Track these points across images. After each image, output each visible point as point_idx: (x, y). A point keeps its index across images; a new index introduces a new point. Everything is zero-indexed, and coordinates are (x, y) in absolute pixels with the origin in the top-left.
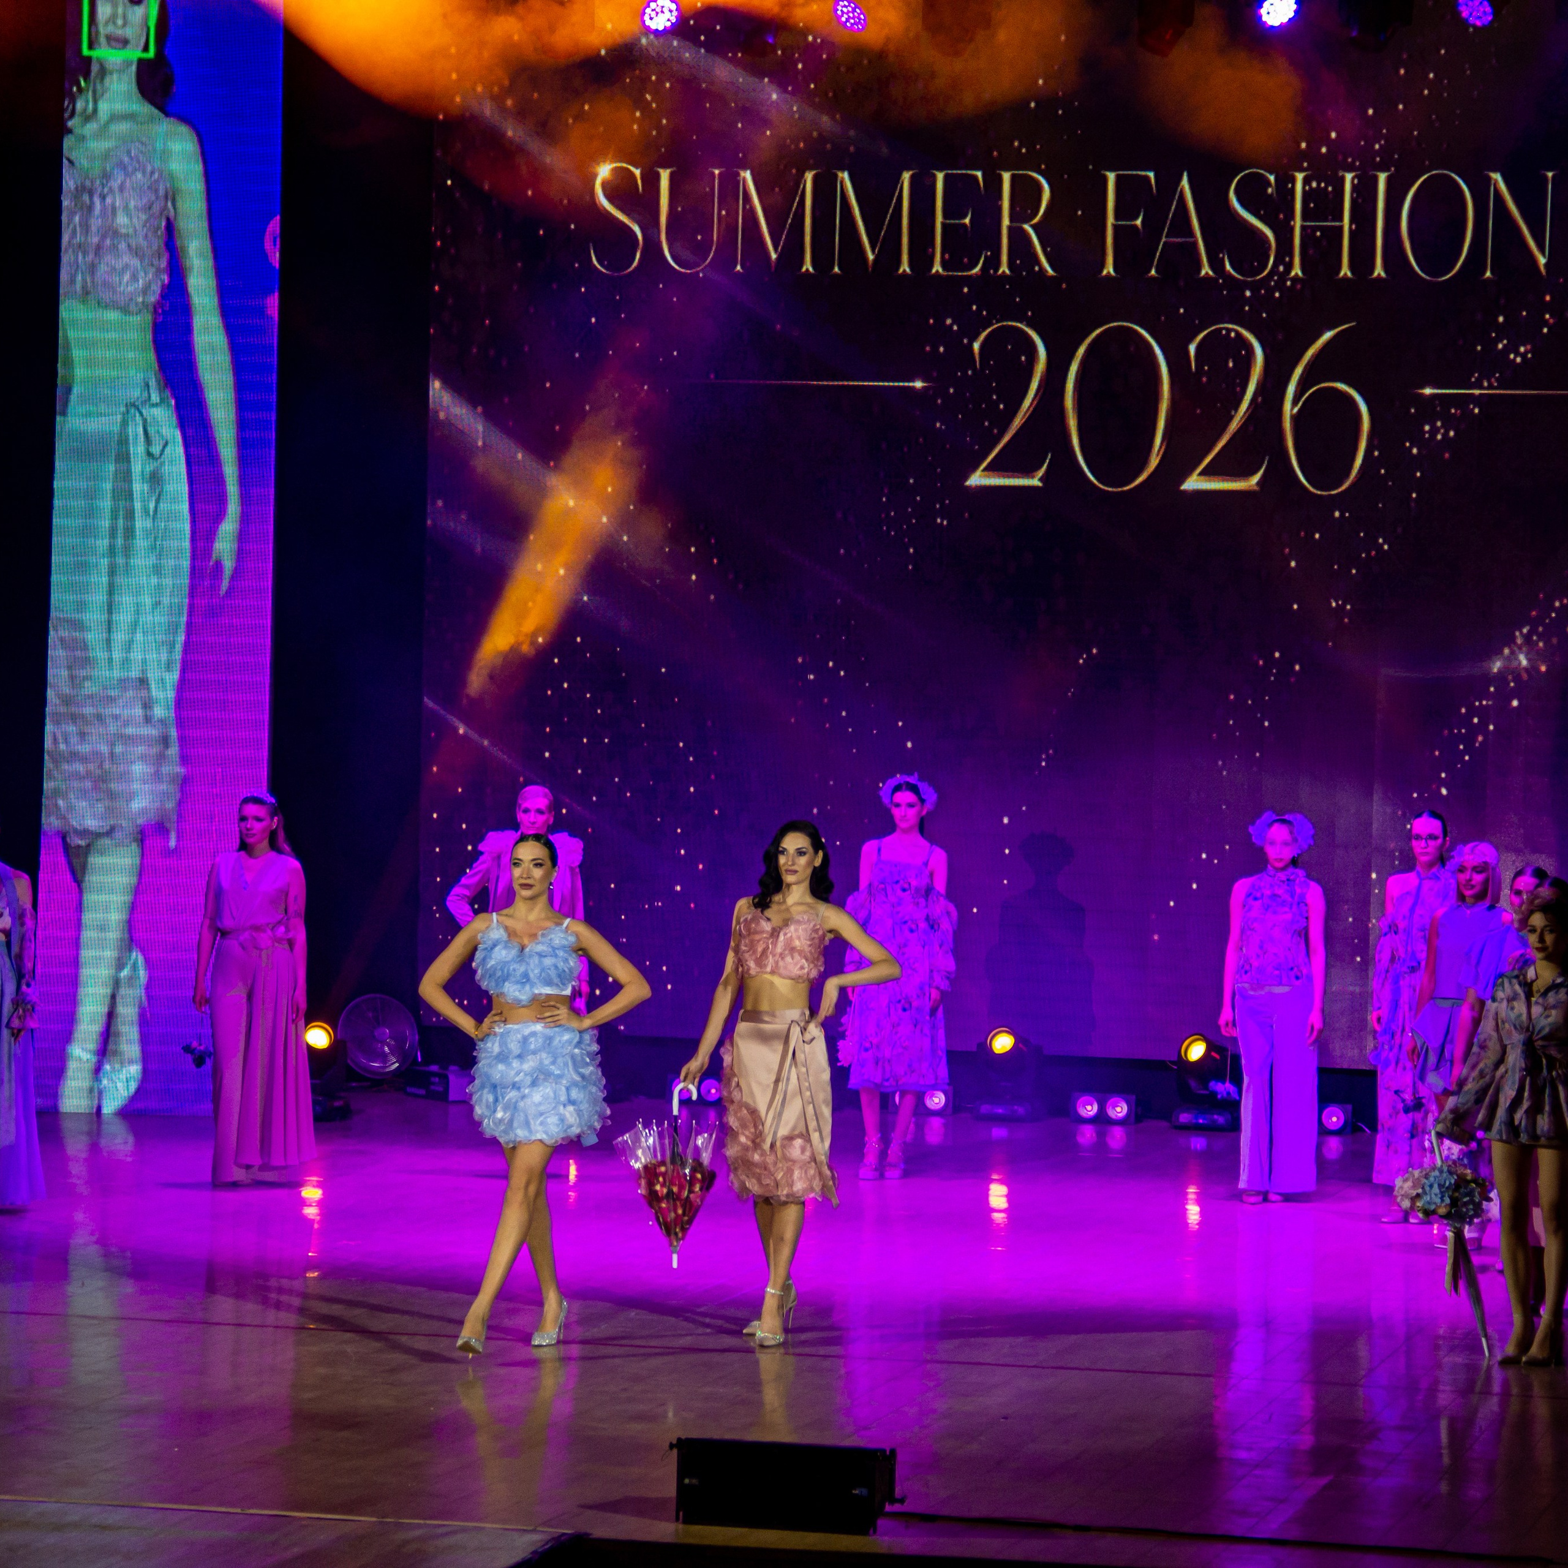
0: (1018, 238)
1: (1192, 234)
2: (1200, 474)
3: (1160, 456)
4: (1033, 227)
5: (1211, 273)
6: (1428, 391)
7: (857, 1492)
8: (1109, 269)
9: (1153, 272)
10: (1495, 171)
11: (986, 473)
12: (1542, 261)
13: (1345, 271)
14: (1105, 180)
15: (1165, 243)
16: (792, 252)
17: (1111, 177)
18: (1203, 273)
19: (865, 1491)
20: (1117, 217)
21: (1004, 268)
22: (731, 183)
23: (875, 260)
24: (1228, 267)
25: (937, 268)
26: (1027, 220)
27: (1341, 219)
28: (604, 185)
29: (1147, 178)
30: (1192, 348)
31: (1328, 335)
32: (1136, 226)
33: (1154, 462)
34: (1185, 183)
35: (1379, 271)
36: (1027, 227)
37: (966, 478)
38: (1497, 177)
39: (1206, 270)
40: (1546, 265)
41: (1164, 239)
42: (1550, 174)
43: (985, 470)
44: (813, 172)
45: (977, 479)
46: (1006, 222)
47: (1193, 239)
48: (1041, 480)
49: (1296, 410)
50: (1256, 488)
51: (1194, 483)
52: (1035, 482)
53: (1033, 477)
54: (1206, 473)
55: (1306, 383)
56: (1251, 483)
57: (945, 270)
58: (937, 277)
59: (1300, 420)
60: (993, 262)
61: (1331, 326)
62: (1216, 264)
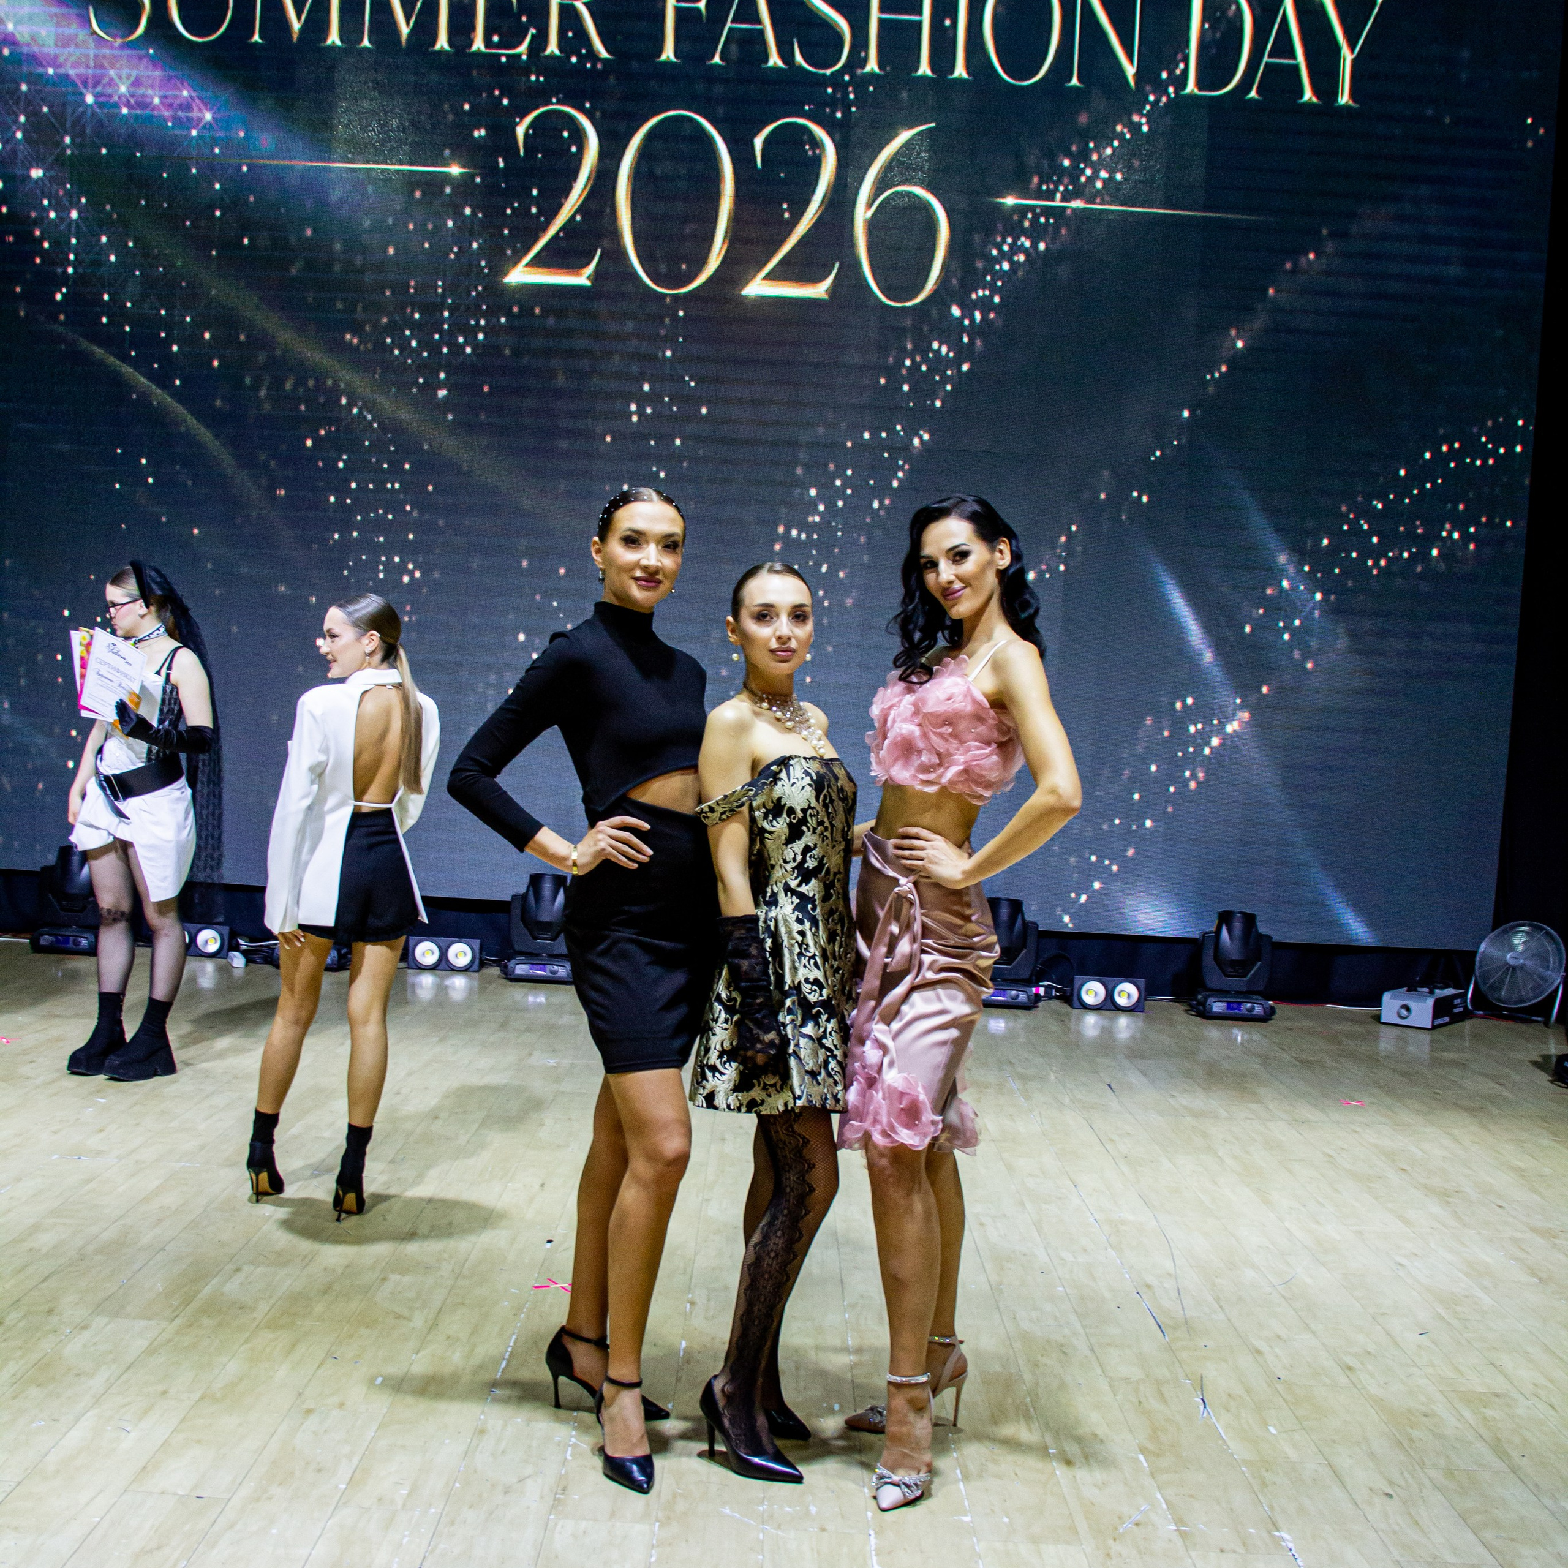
0: (569, 15)
1: (758, 21)
2: (765, 278)
3: (721, 258)
5: (780, 64)
6: (1010, 201)
8: (668, 53)
9: (717, 59)
11: (528, 269)
12: (1130, 70)
13: (924, 69)
15: (730, 29)
16: (317, 22)
18: (771, 63)
21: (553, 48)
23: (410, 35)
24: (798, 58)
25: (479, 44)
27: (920, 13)
30: (758, 142)
31: (904, 136)
32: (698, 10)
33: (713, 264)
35: (960, 71)
36: (580, 6)
37: (505, 274)
39: (775, 60)
40: (1137, 75)
41: (729, 25)
43: (527, 265)
45: (520, 275)
47: (759, 27)
48: (589, 278)
49: (870, 214)
50: (826, 297)
51: (758, 288)
52: (582, 279)
53: (579, 275)
54: (772, 276)
55: (881, 185)
56: (819, 290)
57: (487, 47)
58: (478, 53)
59: (872, 226)
60: (541, 40)
61: (911, 127)
62: (786, 54)
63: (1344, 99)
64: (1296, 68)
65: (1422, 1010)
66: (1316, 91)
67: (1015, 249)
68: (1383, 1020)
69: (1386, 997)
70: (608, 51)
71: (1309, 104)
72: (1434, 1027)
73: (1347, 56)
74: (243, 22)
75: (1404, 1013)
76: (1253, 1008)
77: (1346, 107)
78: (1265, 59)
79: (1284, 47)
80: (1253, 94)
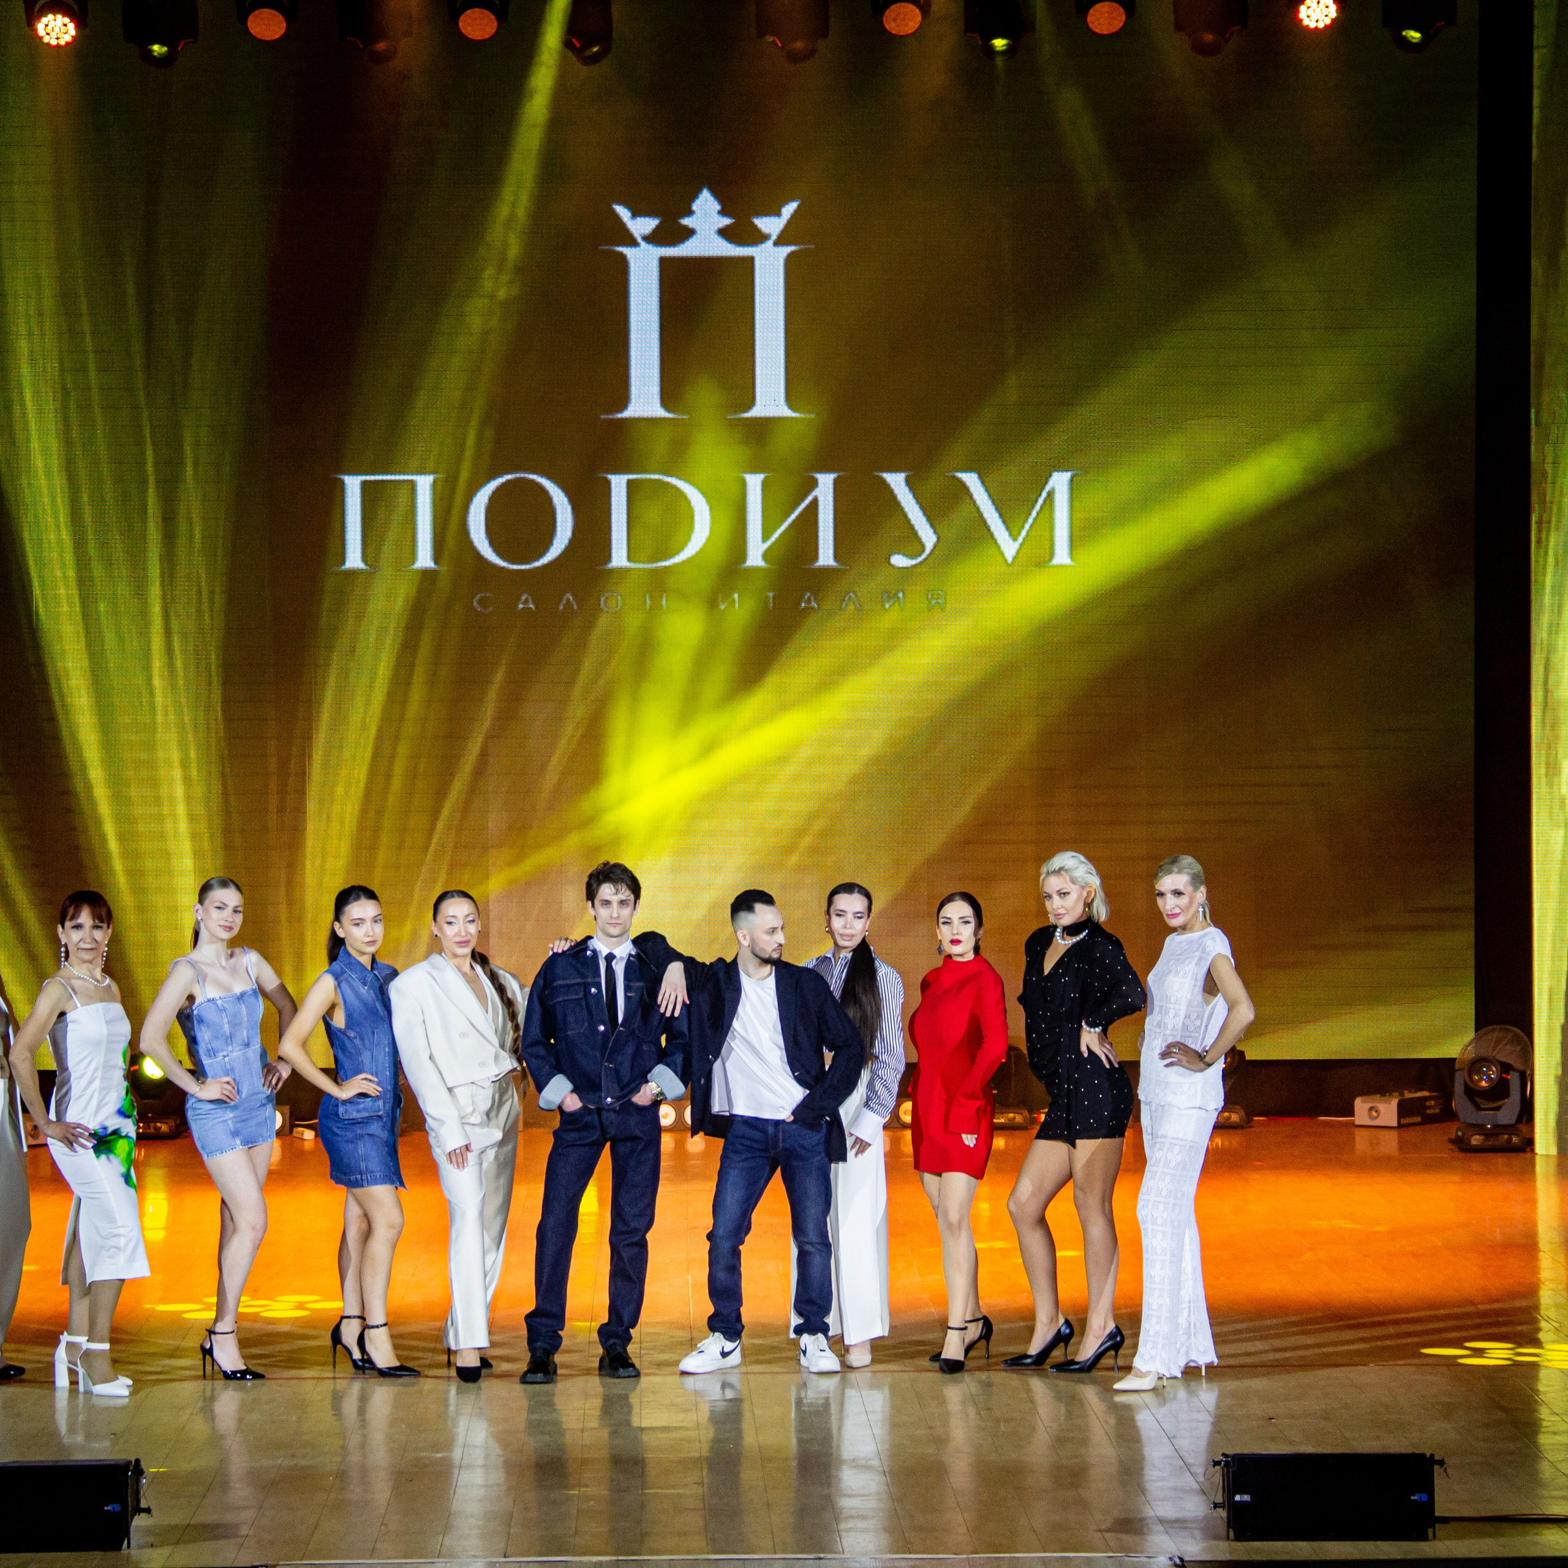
7: (1416, 1498)
19: (1425, 1497)
65: (1388, 1111)
68: (1357, 1123)
69: (1358, 1102)
72: (1400, 1126)
75: (1374, 1114)
76: (1230, 1117)
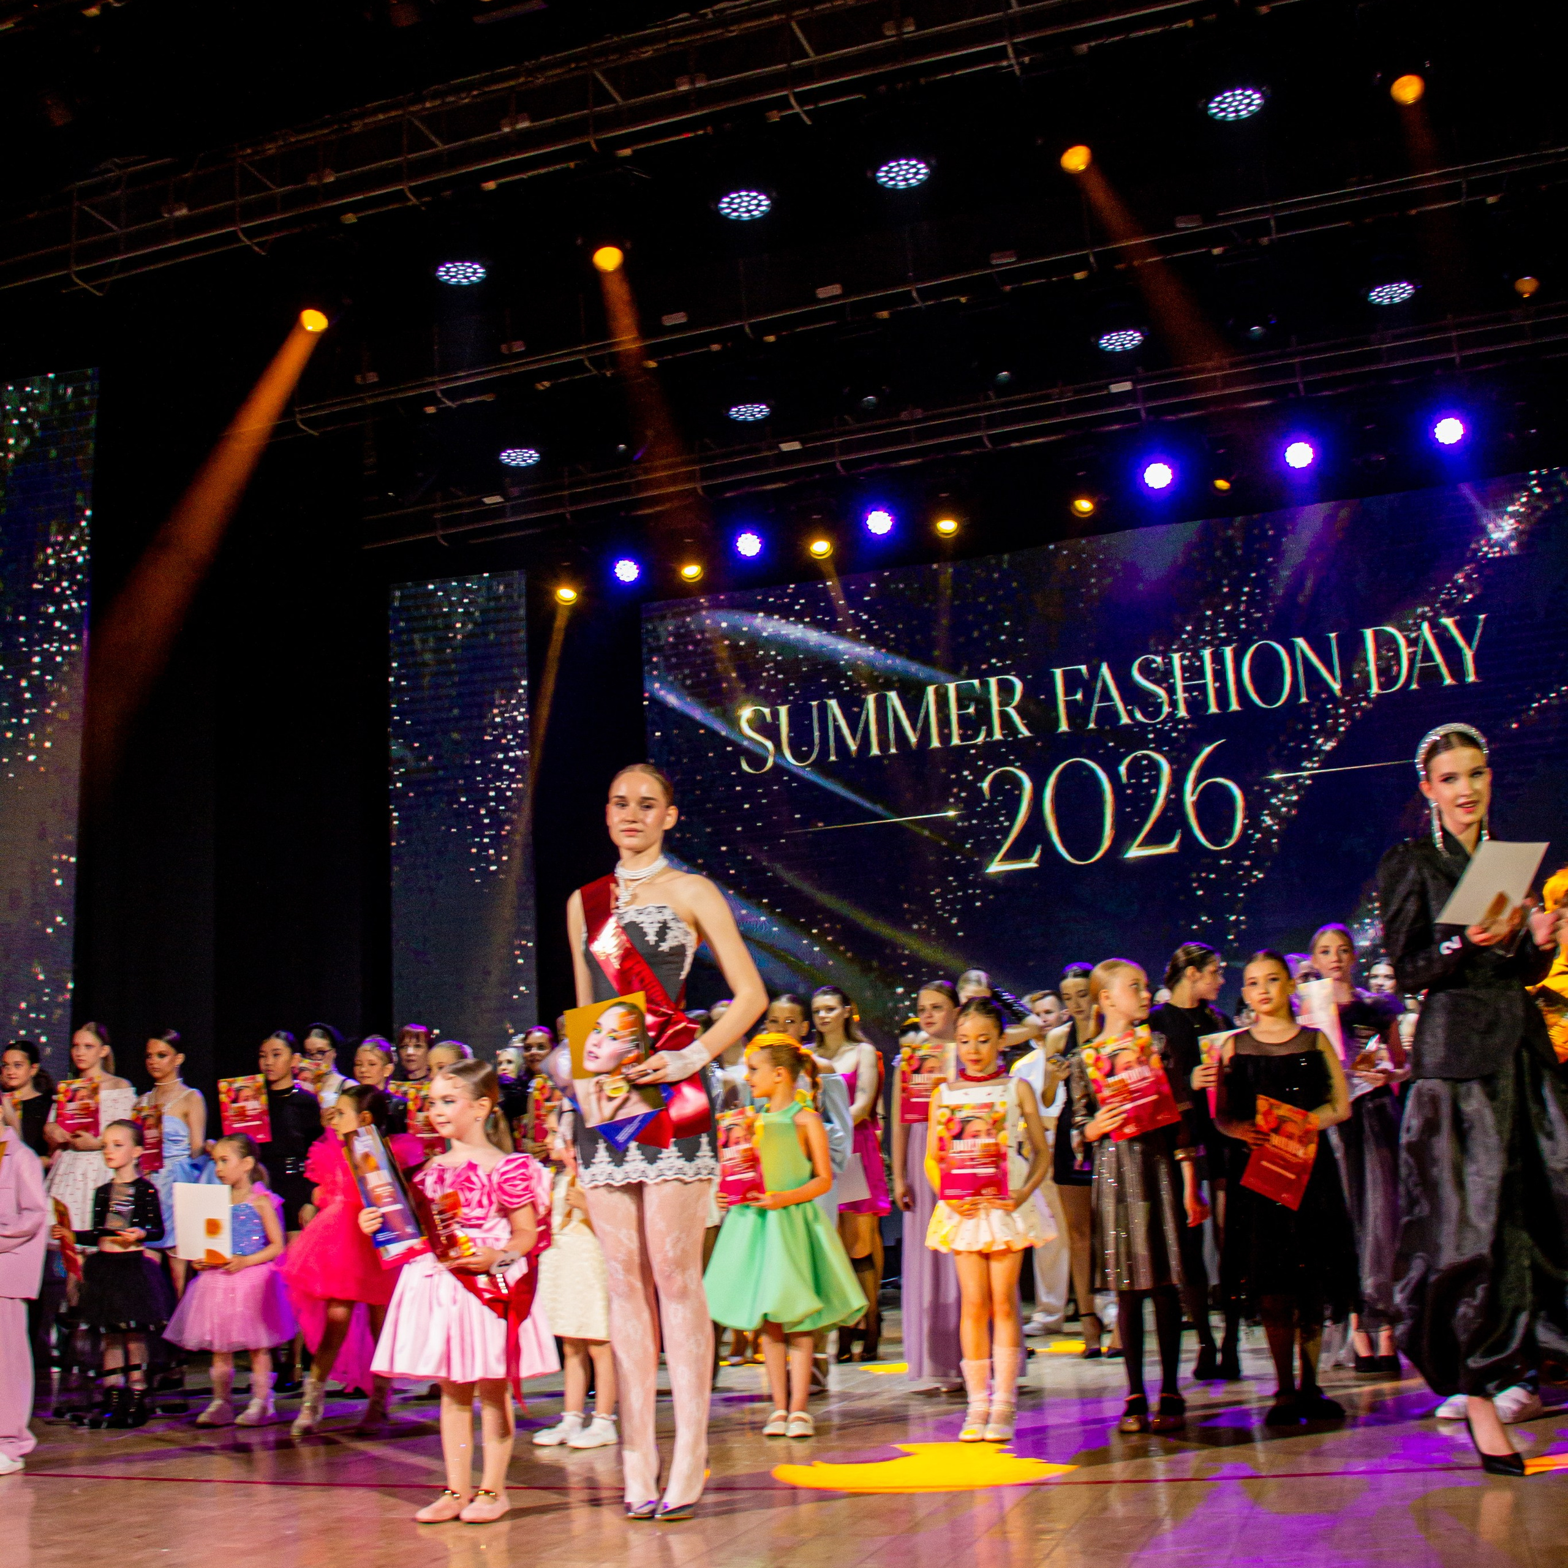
0: (1005, 717)
1: (1110, 699)
2: (1140, 845)
3: (1111, 839)
4: (1014, 708)
5: (1128, 721)
6: (1276, 776)
8: (1064, 727)
9: (1092, 726)
10: (1299, 636)
11: (1001, 863)
12: (1337, 687)
13: (1213, 709)
14: (1053, 674)
15: (1097, 707)
16: (865, 744)
17: (1058, 673)
18: (1123, 722)
20: (1066, 694)
21: (998, 736)
22: (823, 709)
23: (917, 742)
24: (1139, 716)
25: (956, 741)
26: (1008, 705)
27: (1206, 678)
28: (749, 721)
29: (1079, 671)
30: (1122, 769)
31: (1207, 750)
32: (1078, 699)
33: (1106, 843)
34: (1105, 670)
35: (1234, 706)
36: (1010, 710)
37: (987, 868)
38: (1301, 642)
39: (1125, 720)
40: (1342, 690)
41: (1096, 705)
42: (1333, 635)
43: (1001, 860)
44: (874, 695)
45: (996, 867)
46: (995, 708)
47: (1114, 702)
48: (1036, 862)
49: (1194, 798)
50: (1176, 851)
51: (1134, 852)
52: (1032, 864)
53: (1030, 861)
54: (1142, 845)
55: (1198, 780)
56: (1172, 847)
57: (962, 741)
58: (957, 747)
59: (1197, 805)
60: (990, 733)
61: (1210, 744)
62: (1130, 714)
63: (1471, 678)
64: (1437, 667)
66: (1453, 676)
67: (1285, 803)
70: (1030, 731)
71: (1449, 687)
73: (1468, 655)
74: (824, 752)
77: (1473, 683)
78: (1418, 665)
79: (1428, 655)
80: (1414, 686)
